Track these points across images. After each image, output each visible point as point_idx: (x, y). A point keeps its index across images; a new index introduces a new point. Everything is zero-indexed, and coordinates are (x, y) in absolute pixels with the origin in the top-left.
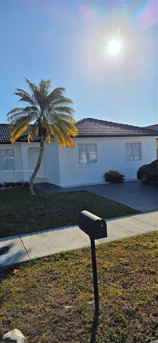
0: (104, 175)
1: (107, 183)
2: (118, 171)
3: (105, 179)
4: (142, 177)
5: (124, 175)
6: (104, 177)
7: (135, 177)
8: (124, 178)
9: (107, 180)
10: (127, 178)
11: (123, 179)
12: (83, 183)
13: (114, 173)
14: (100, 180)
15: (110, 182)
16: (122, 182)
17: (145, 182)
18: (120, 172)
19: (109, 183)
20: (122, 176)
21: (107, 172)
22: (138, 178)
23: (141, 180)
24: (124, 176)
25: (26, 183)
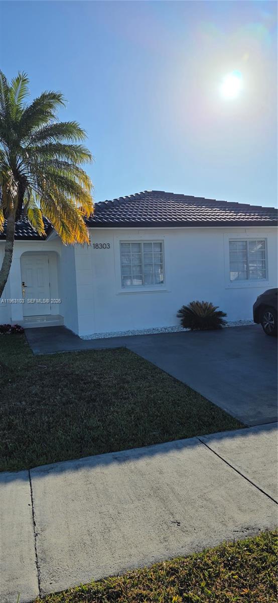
0: (180, 311)
1: (185, 330)
2: (211, 304)
3: (182, 320)
4: (265, 317)
5: (224, 312)
6: (178, 316)
7: (249, 316)
8: (224, 318)
9: (185, 324)
10: (231, 319)
11: (221, 322)
12: (131, 329)
13: (201, 307)
14: (170, 322)
15: (192, 329)
16: (221, 328)
17: (270, 331)
18: (214, 305)
19: (188, 330)
20: (221, 314)
21: (187, 304)
22: (255, 321)
23: (263, 325)
24: (225, 315)
25: (15, 326)
